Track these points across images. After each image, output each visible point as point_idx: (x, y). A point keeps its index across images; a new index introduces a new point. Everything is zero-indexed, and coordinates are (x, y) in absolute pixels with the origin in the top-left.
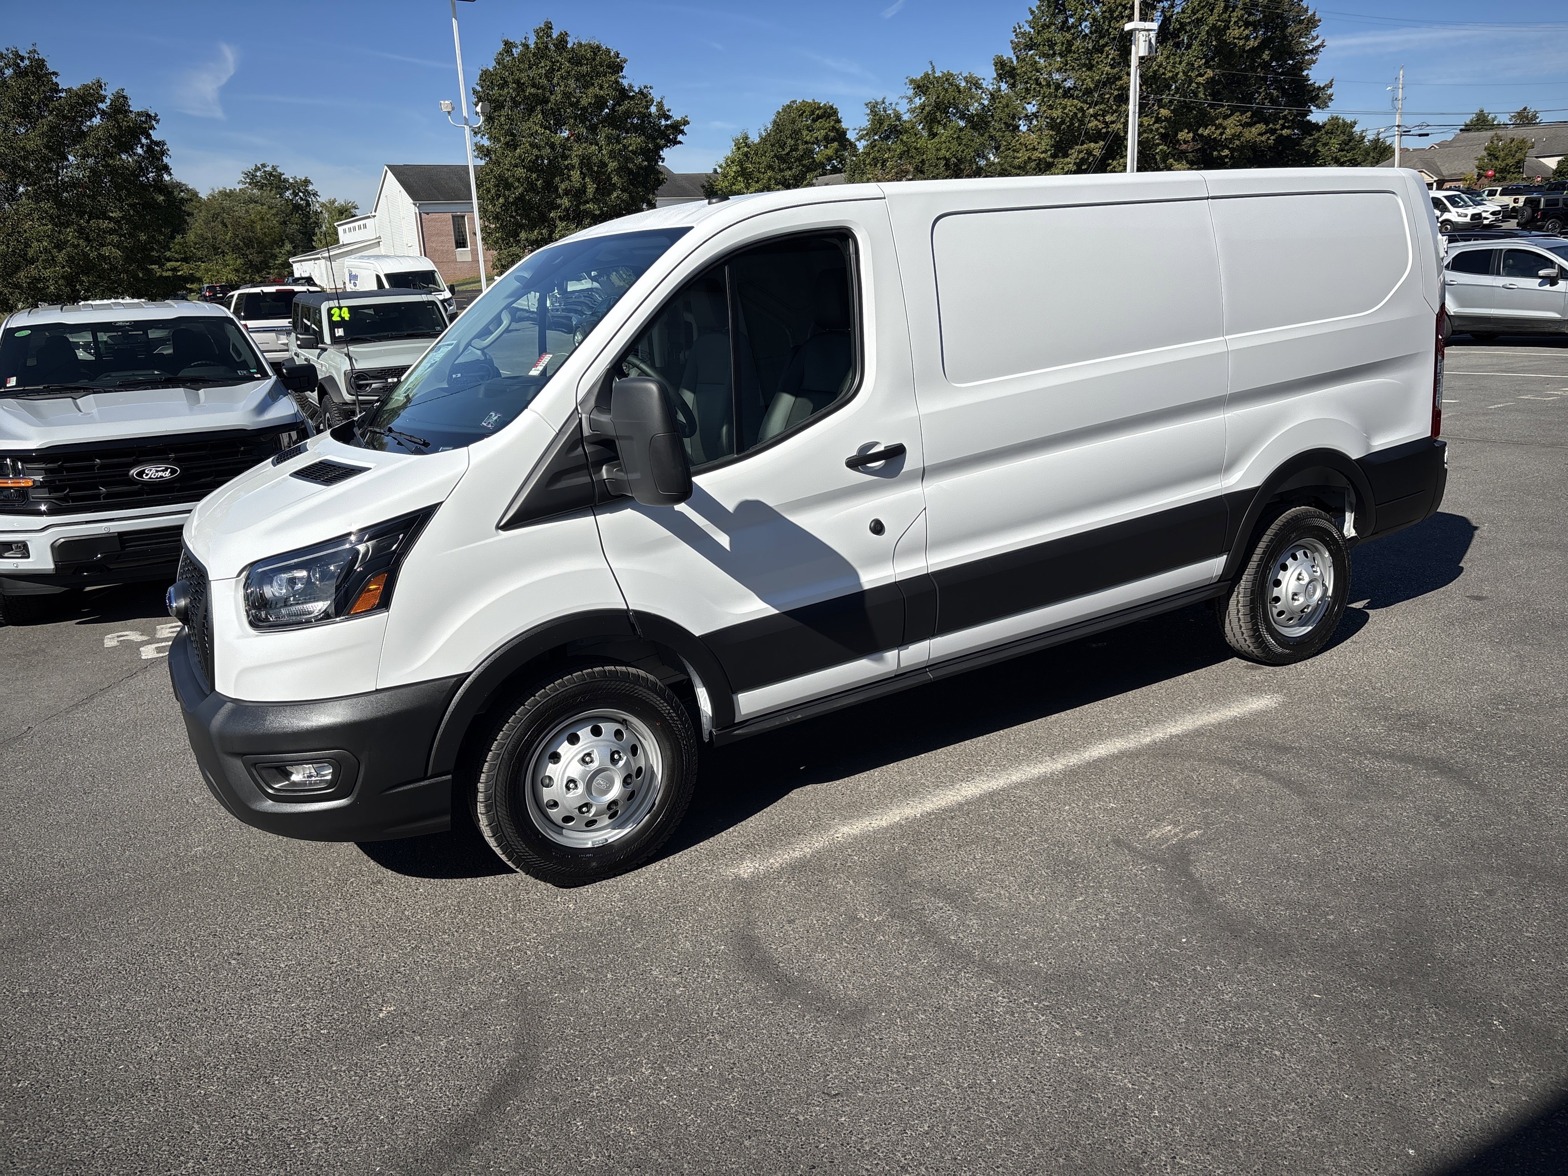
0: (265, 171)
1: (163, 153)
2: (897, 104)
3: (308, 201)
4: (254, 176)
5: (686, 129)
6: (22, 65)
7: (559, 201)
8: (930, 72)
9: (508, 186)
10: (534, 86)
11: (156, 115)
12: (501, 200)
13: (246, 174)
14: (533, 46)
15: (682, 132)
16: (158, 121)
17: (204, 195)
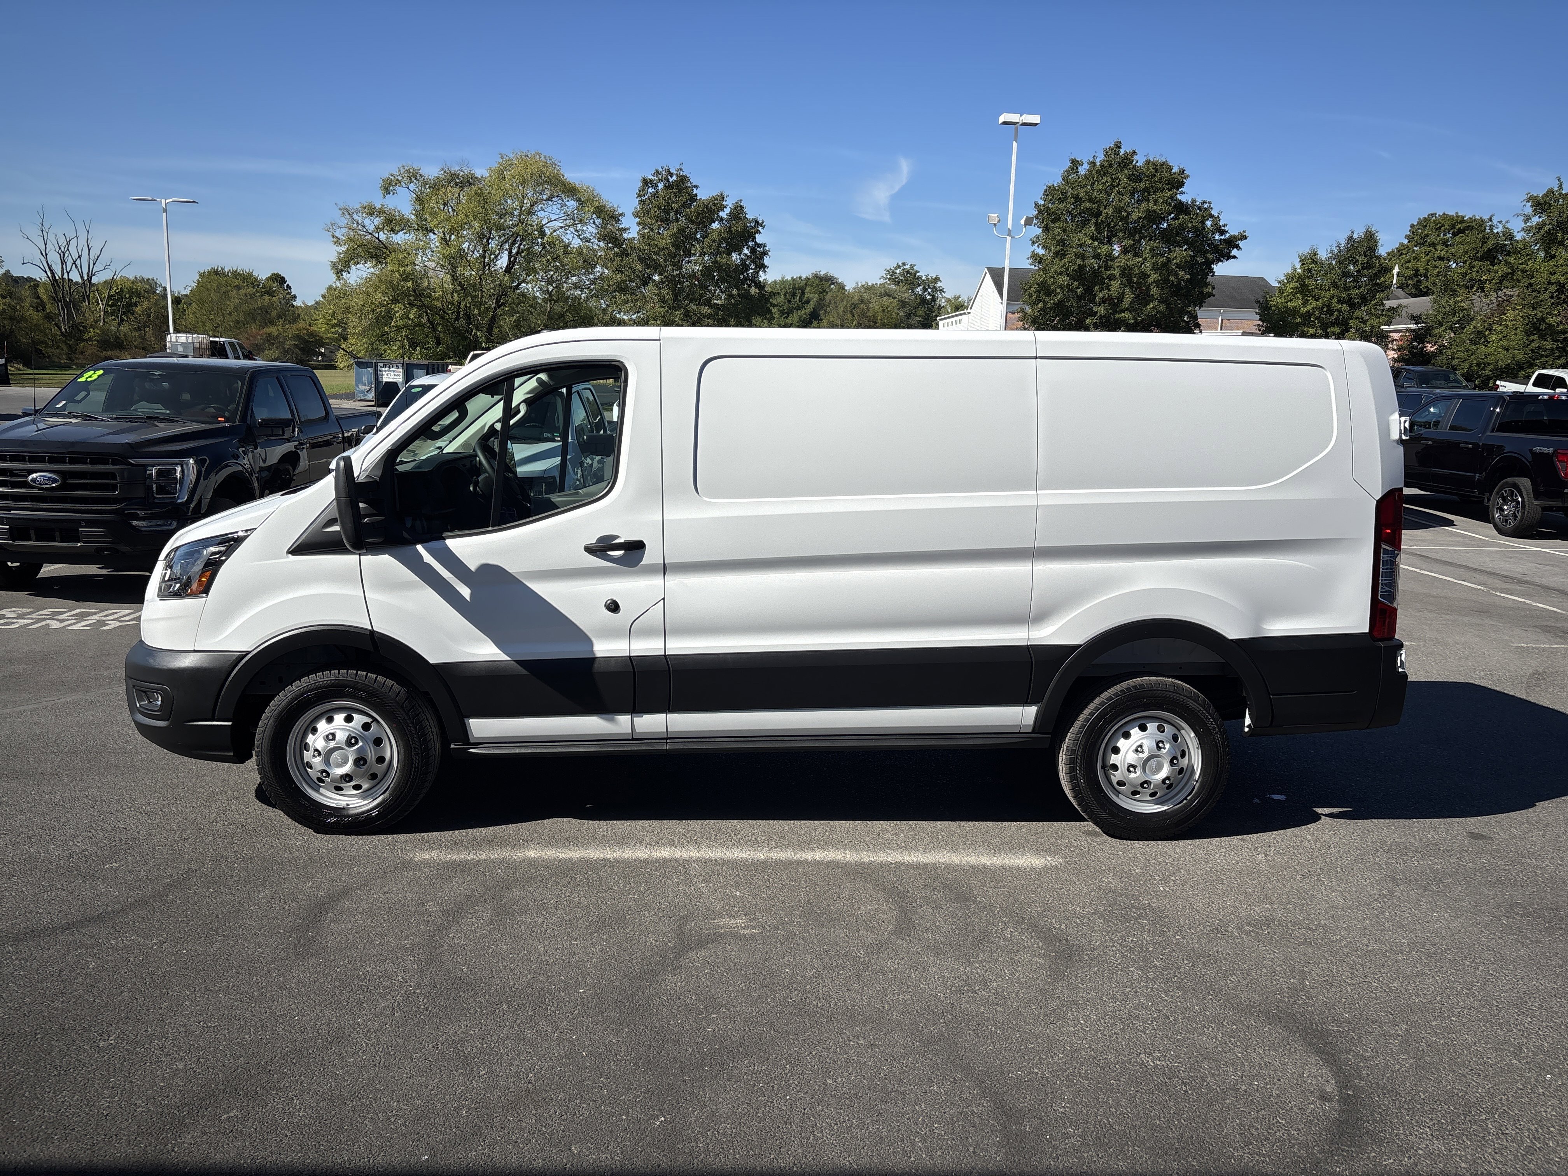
0: (904, 269)
1: (765, 253)
2: (1507, 222)
3: (933, 296)
4: (894, 273)
5: (1241, 244)
6: (671, 180)
7: (1095, 309)
8: (1556, 189)
9: (1049, 293)
10: (1091, 200)
11: (763, 222)
12: (1041, 305)
13: (888, 271)
14: (1098, 164)
15: (1238, 247)
16: (763, 227)
17: (849, 287)
